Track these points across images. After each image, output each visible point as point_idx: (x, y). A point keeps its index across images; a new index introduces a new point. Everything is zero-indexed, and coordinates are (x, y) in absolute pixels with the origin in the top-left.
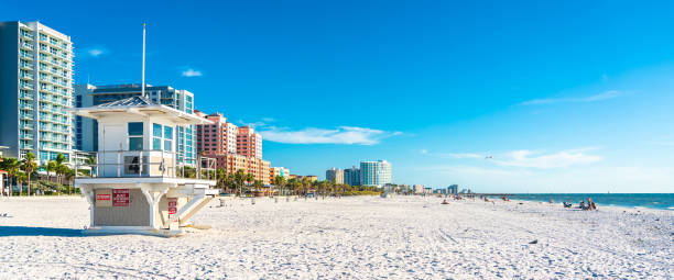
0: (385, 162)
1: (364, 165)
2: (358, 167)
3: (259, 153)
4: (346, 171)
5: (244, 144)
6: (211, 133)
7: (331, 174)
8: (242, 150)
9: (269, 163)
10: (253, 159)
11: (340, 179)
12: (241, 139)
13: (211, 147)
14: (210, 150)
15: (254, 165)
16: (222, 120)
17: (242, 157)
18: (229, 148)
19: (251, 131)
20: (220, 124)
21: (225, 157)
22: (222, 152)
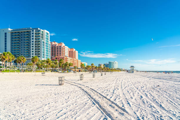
0: (116, 62)
1: (110, 63)
2: (108, 63)
3: (77, 57)
4: (105, 64)
5: (71, 54)
6: (59, 49)
7: (100, 65)
8: (71, 56)
9: (80, 61)
10: (74, 59)
11: (102, 67)
12: (71, 52)
13: (59, 54)
14: (59, 55)
15: (75, 61)
16: (63, 45)
17: (71, 58)
18: (65, 55)
19: (74, 50)
20: (62, 46)
21: (64, 58)
22: (63, 56)
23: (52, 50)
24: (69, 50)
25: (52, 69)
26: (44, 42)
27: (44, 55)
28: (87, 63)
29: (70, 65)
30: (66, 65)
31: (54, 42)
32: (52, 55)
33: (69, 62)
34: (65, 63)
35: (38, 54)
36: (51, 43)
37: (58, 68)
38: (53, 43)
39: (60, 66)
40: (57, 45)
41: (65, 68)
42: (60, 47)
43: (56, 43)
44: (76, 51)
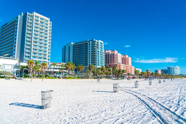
1: (169, 68)
2: (167, 69)
3: (130, 64)
4: (162, 70)
5: (124, 61)
6: (112, 57)
7: (156, 71)
8: (124, 63)
9: (134, 67)
10: (128, 66)
11: (160, 72)
12: (124, 59)
13: (112, 61)
14: (112, 63)
15: (128, 68)
16: (116, 52)
17: (124, 65)
18: (118, 62)
19: (127, 56)
20: (115, 54)
21: (117, 64)
22: (116, 63)
23: (106, 58)
24: (122, 57)
25: (106, 76)
26: (98, 51)
27: (99, 63)
28: (141, 70)
29: (123, 72)
30: (119, 71)
31: (107, 50)
32: (106, 63)
33: (122, 69)
34: (118, 69)
35: (94, 62)
36: (105, 51)
37: (111, 75)
38: (107, 52)
39: (113, 73)
40: (111, 53)
41: (119, 74)
42: (113, 54)
43: (109, 51)
44: (129, 57)
